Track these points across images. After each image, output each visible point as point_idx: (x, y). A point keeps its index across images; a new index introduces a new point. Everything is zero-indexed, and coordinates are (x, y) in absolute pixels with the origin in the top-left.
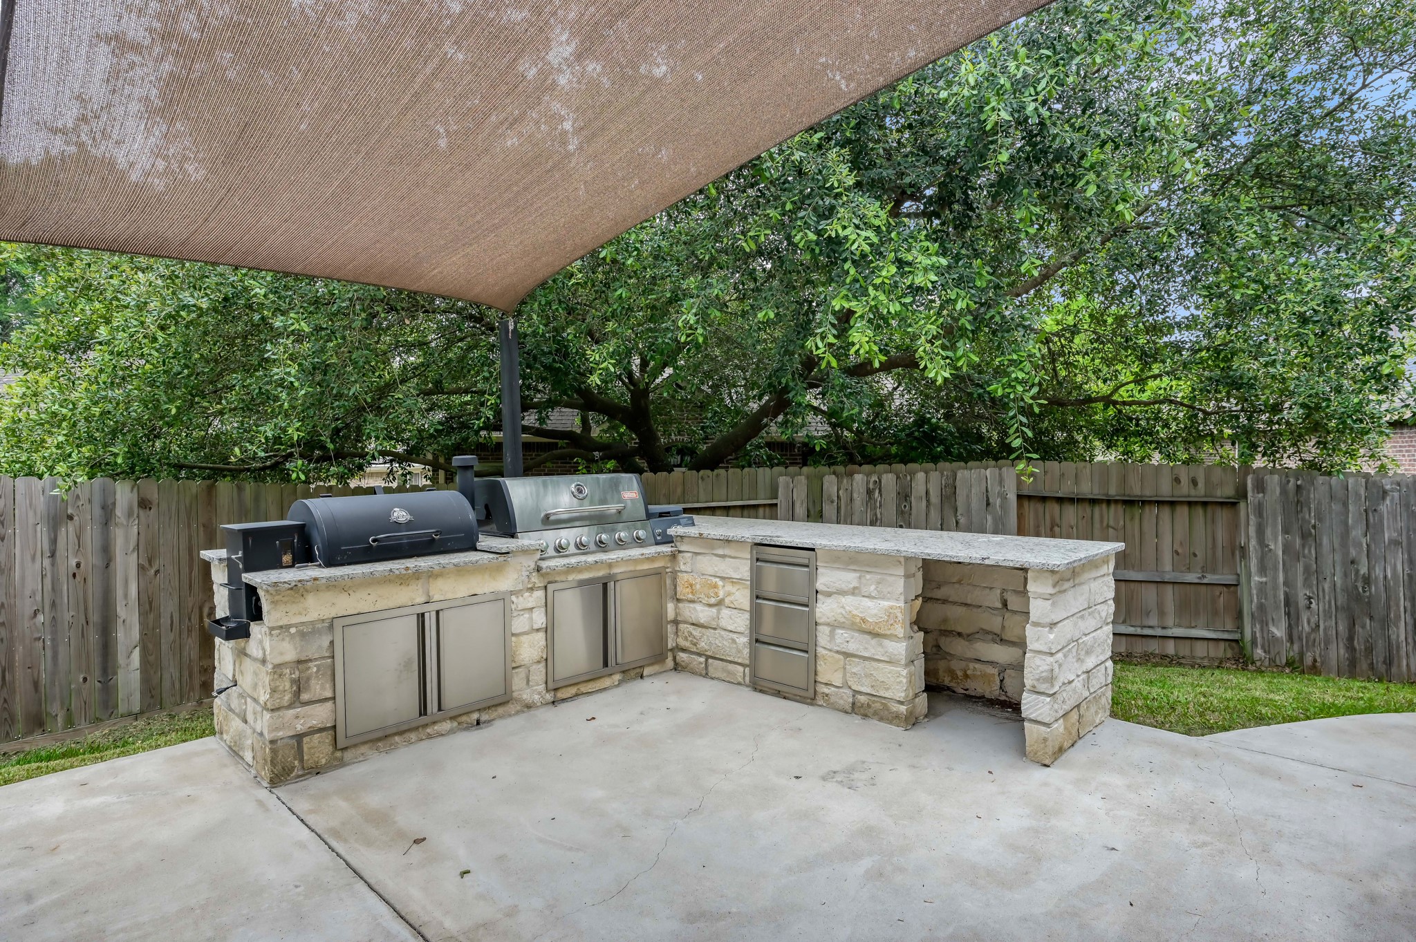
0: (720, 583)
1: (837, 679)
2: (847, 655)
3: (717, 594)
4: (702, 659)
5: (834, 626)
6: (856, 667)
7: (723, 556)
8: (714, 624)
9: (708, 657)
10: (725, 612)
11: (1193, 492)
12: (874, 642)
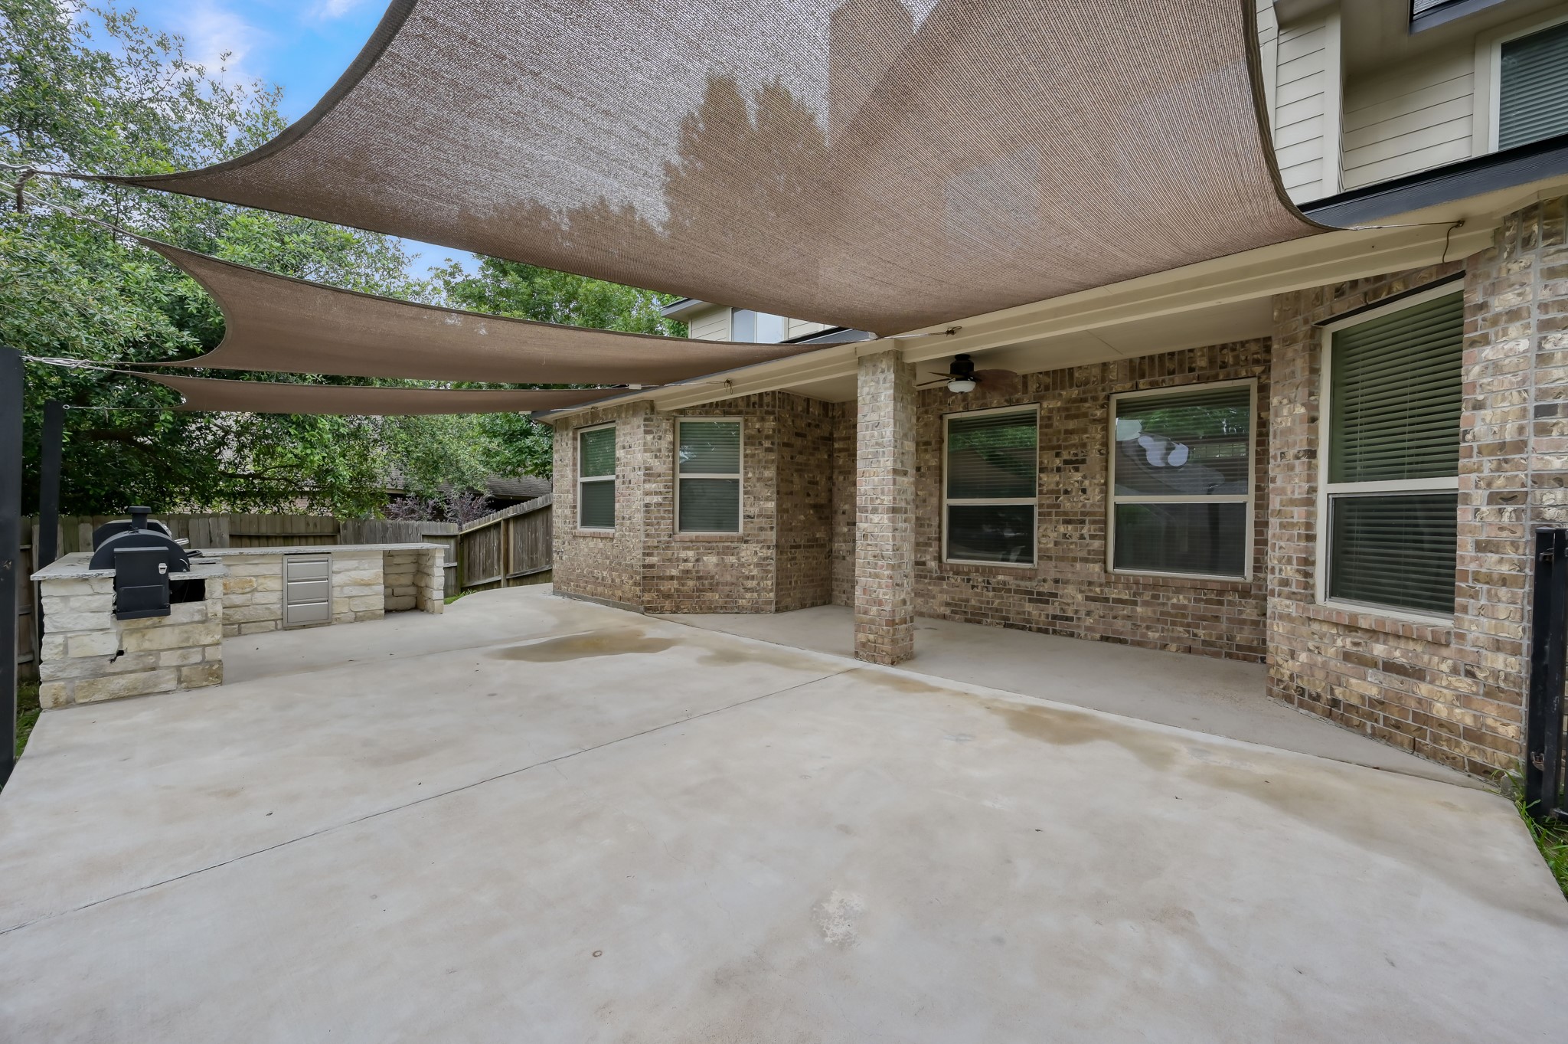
0: (254, 579)
1: (345, 609)
2: (350, 597)
3: (252, 586)
4: (236, 626)
5: (342, 587)
6: (357, 601)
7: (257, 564)
8: (248, 603)
9: (240, 624)
10: (257, 595)
11: (316, 531)
12: (367, 588)
